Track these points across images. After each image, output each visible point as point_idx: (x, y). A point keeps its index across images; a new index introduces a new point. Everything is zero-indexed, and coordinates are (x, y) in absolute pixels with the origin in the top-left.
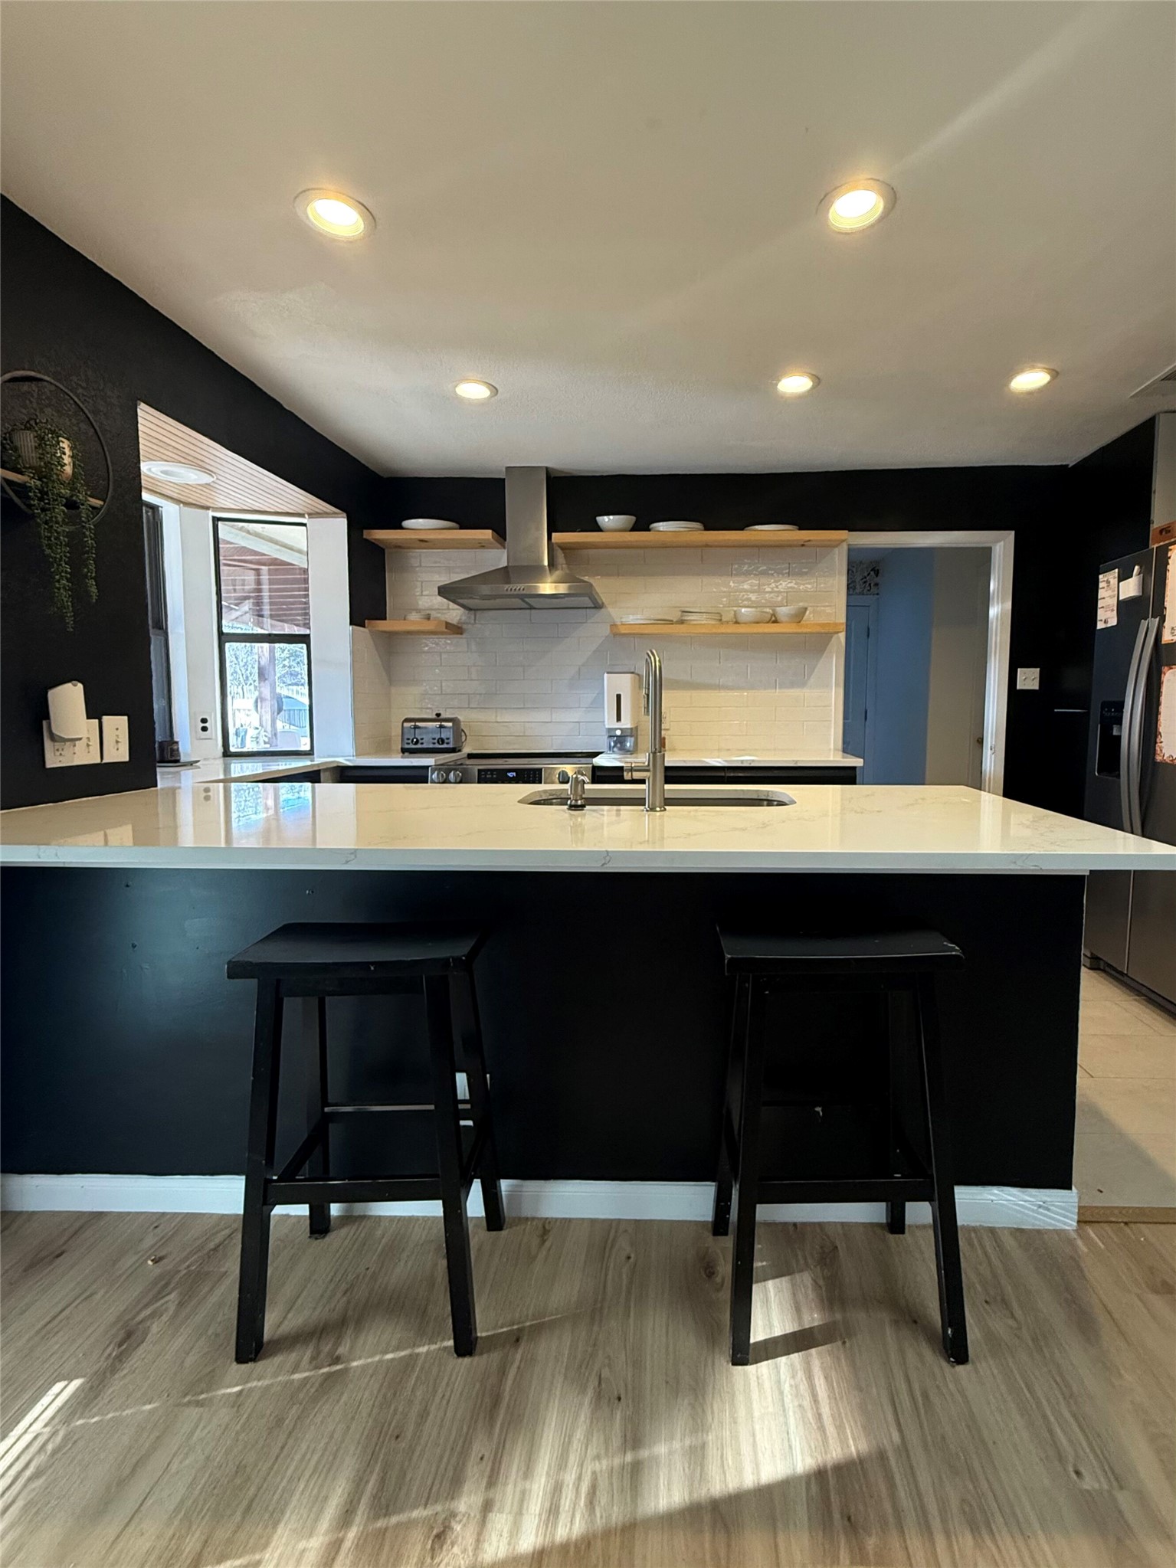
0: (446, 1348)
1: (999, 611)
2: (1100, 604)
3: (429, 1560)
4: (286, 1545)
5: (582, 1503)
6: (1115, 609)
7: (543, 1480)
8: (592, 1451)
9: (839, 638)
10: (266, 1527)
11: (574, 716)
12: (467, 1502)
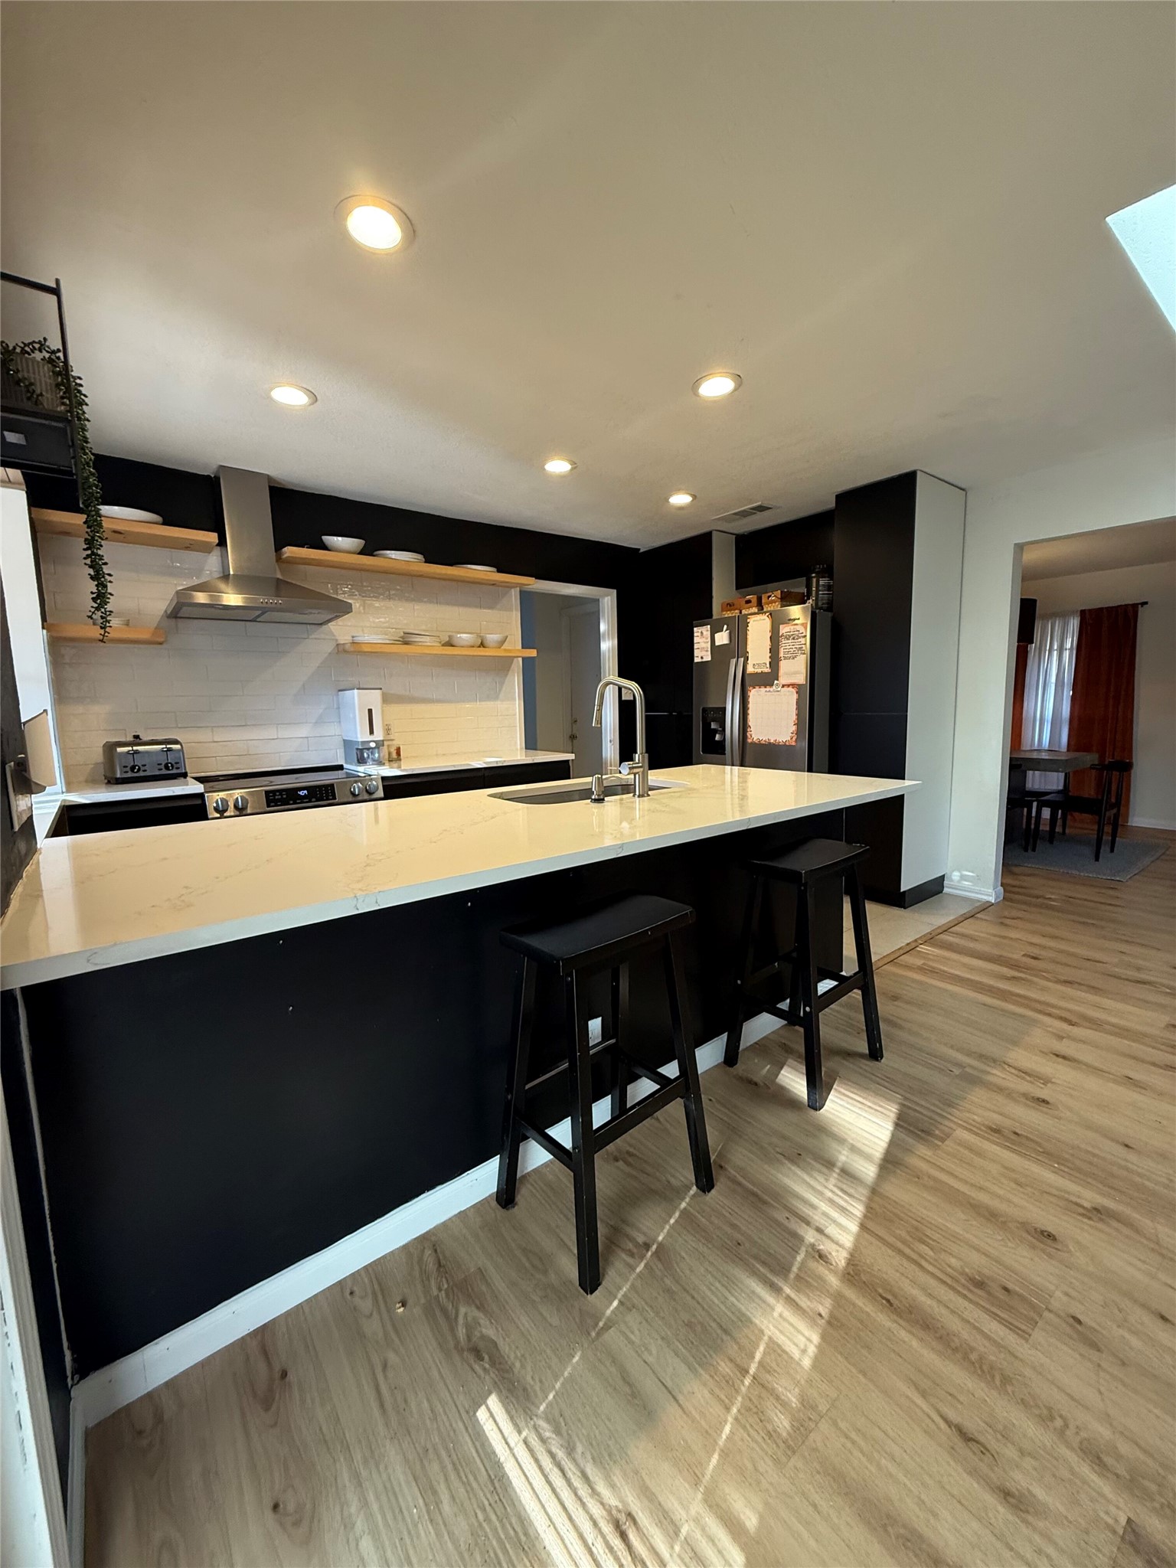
0: (694, 1196)
1: (609, 646)
2: (696, 646)
3: (831, 1267)
4: (769, 1322)
5: (847, 1198)
6: (709, 649)
7: (821, 1203)
8: (822, 1180)
9: (518, 661)
10: (749, 1327)
11: (303, 731)
12: (810, 1236)
